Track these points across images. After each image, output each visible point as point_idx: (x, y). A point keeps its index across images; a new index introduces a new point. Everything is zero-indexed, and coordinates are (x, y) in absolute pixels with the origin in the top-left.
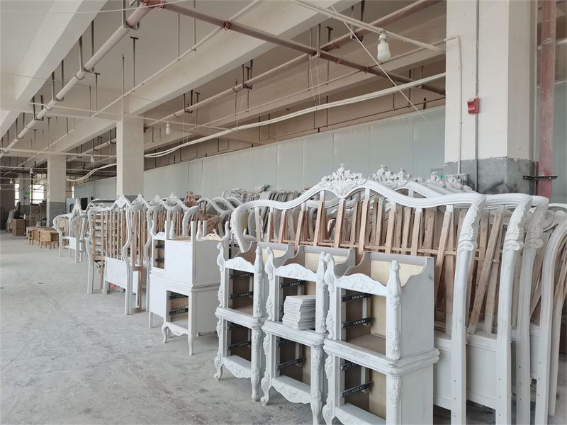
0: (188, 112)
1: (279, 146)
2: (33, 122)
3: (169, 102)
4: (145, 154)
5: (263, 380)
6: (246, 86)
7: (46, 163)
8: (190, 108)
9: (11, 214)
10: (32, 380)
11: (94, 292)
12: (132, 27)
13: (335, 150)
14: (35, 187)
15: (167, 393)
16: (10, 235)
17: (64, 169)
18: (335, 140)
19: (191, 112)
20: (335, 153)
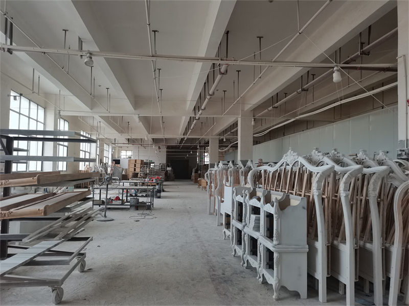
0: (275, 108)
1: (334, 126)
2: (195, 121)
3: (264, 103)
4: (254, 134)
5: (245, 256)
6: (303, 90)
7: (209, 141)
8: (276, 105)
9: (194, 170)
10: (162, 244)
11: (211, 214)
12: (223, 74)
13: (370, 127)
14: (206, 154)
15: (208, 256)
16: (192, 183)
17: (218, 145)
18: (370, 120)
19: (277, 107)
20: (370, 130)
